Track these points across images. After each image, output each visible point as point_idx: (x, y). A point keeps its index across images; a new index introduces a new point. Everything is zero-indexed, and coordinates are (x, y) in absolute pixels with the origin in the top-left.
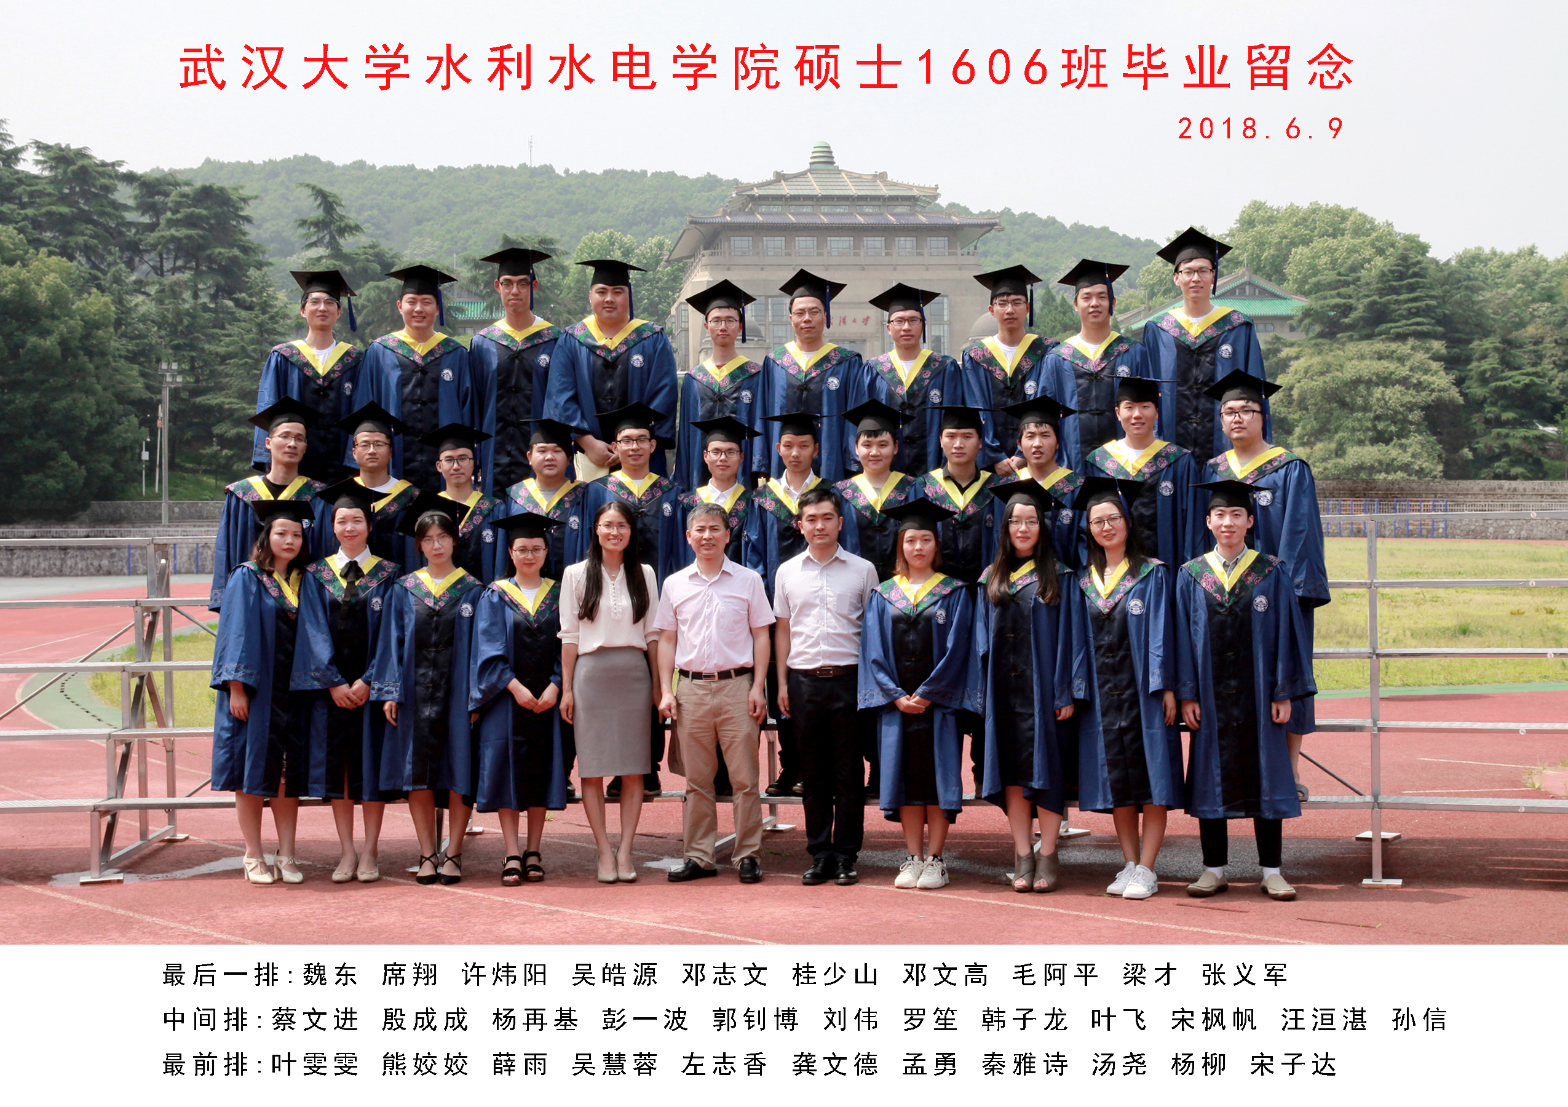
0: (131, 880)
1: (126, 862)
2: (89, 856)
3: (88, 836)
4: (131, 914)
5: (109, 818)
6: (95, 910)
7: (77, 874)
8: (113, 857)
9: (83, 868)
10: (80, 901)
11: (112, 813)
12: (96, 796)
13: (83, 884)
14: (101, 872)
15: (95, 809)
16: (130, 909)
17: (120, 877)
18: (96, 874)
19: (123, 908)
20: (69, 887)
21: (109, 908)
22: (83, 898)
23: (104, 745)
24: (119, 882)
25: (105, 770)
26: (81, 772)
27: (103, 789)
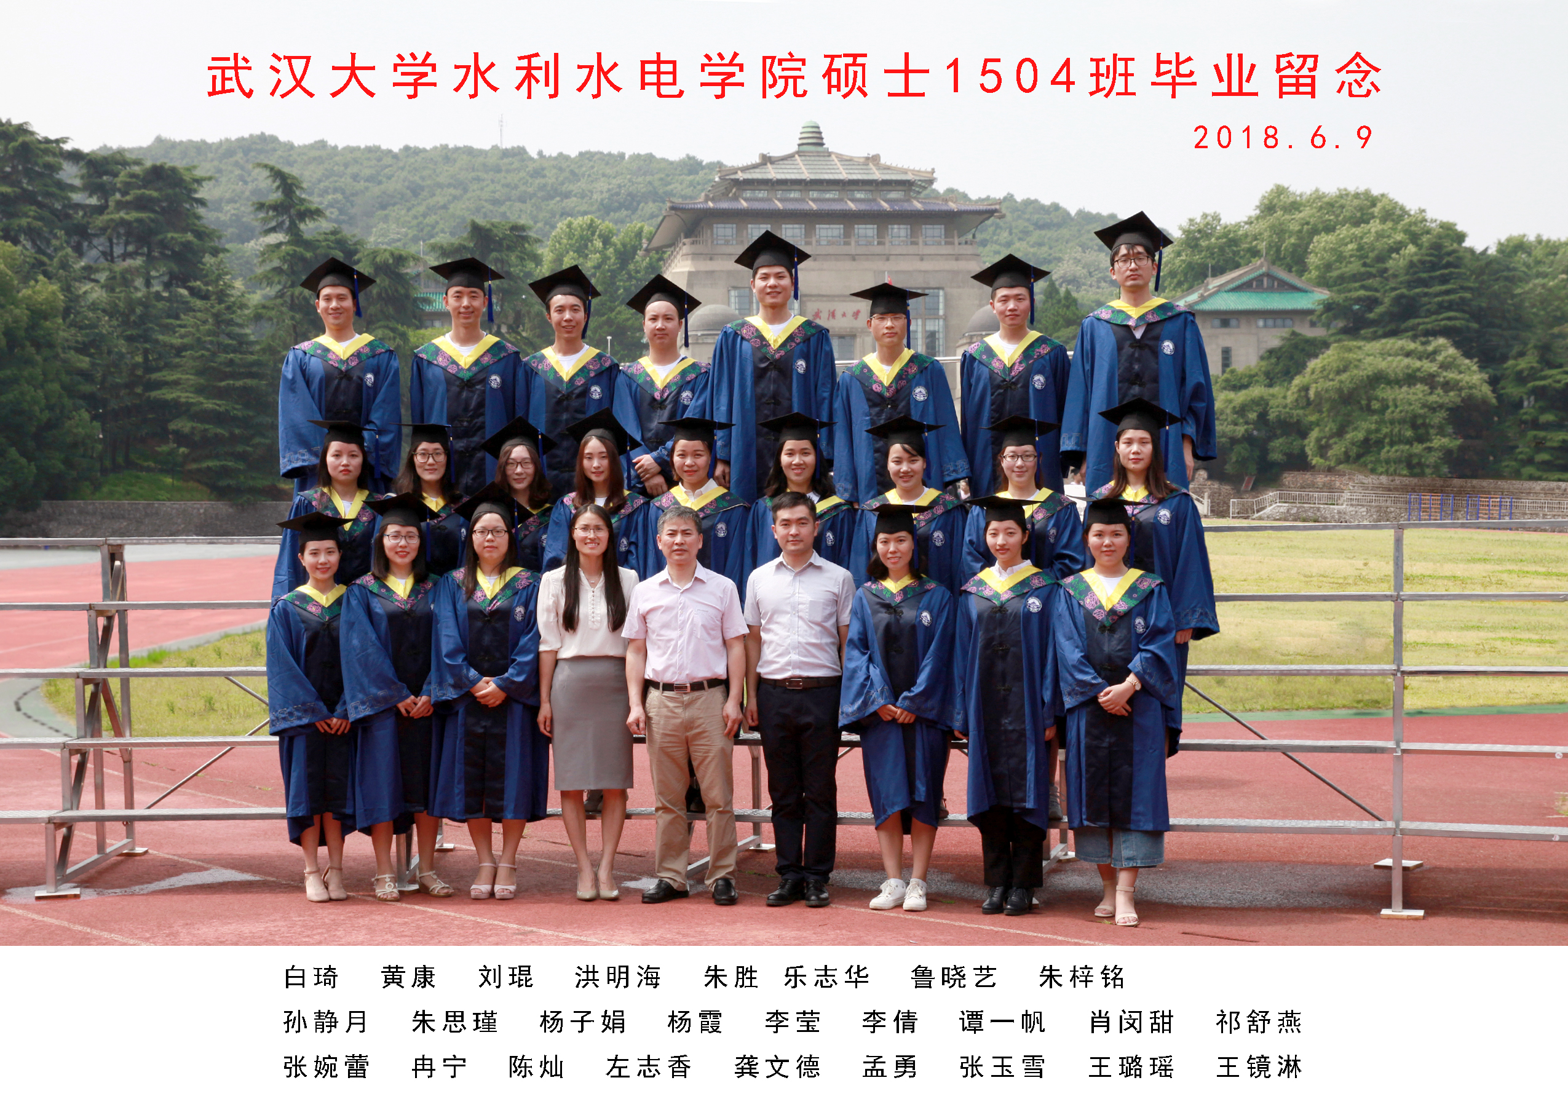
0: (89, 895)
1: (83, 876)
2: (45, 870)
3: (43, 849)
4: (89, 930)
5: (64, 830)
6: (51, 925)
7: (31, 888)
8: (69, 871)
9: (37, 882)
10: (35, 917)
11: (68, 825)
12: (51, 808)
13: (39, 898)
14: (56, 886)
15: (50, 820)
16: (87, 924)
17: (77, 891)
18: (52, 889)
19: (80, 924)
20: (24, 901)
21: (65, 924)
22: (38, 913)
23: (59, 755)
24: (76, 896)
25: (59, 781)
26: (36, 783)
27: (58, 801)
